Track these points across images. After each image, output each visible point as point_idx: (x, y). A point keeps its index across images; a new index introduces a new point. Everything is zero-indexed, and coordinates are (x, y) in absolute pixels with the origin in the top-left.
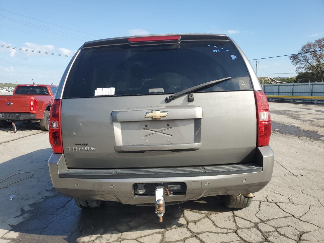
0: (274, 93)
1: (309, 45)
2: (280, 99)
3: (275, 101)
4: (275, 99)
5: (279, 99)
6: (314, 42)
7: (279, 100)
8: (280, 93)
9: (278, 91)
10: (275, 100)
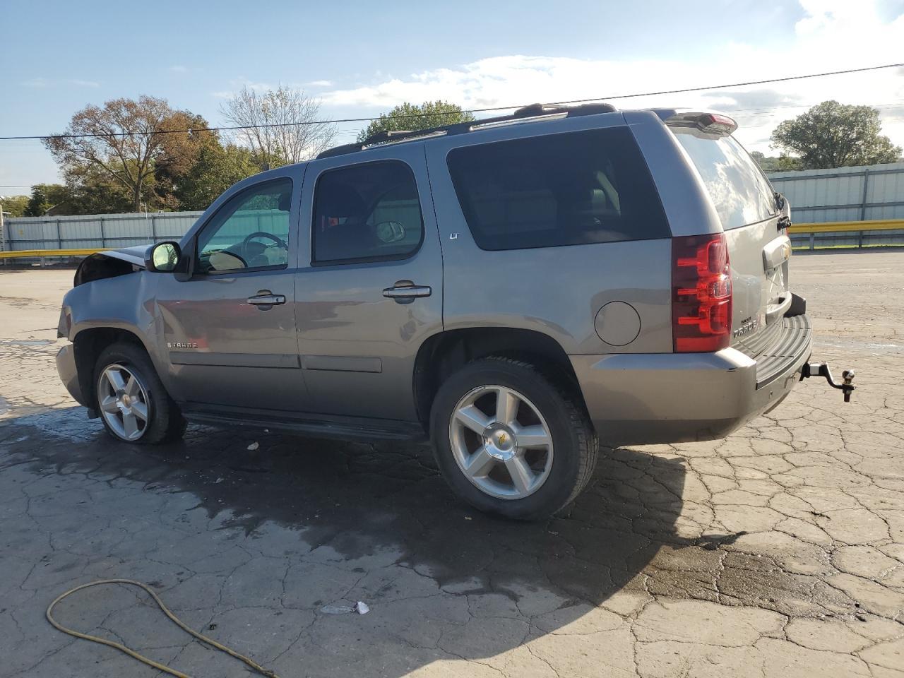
0: (46, 244)
1: (91, 113)
2: (66, 259)
3: (54, 265)
4: (51, 259)
5: (63, 259)
6: (103, 107)
7: (67, 262)
8: (64, 244)
9: (56, 237)
10: (53, 262)
